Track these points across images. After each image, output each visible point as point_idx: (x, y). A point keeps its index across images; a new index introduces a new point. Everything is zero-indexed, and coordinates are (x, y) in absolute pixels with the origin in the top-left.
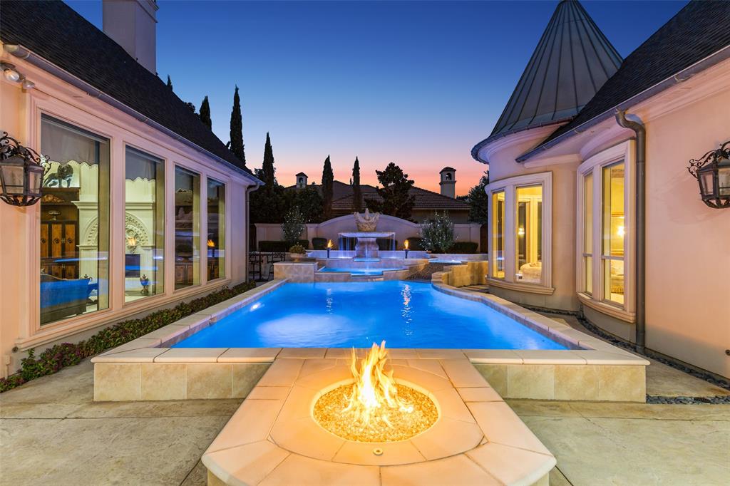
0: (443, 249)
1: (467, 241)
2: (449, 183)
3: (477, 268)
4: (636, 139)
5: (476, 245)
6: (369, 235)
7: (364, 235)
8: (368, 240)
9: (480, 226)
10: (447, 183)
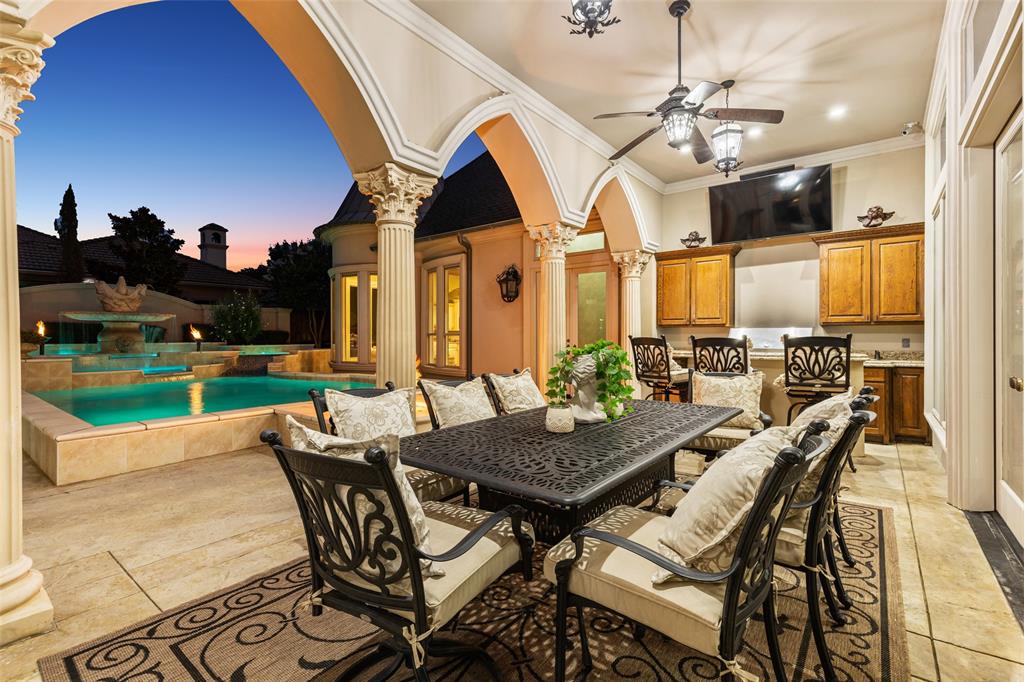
0: (248, 338)
1: (274, 329)
2: (216, 247)
3: (306, 357)
4: (467, 254)
5: (286, 334)
6: (130, 318)
7: (115, 317)
8: (127, 325)
9: (290, 310)
10: (212, 246)
